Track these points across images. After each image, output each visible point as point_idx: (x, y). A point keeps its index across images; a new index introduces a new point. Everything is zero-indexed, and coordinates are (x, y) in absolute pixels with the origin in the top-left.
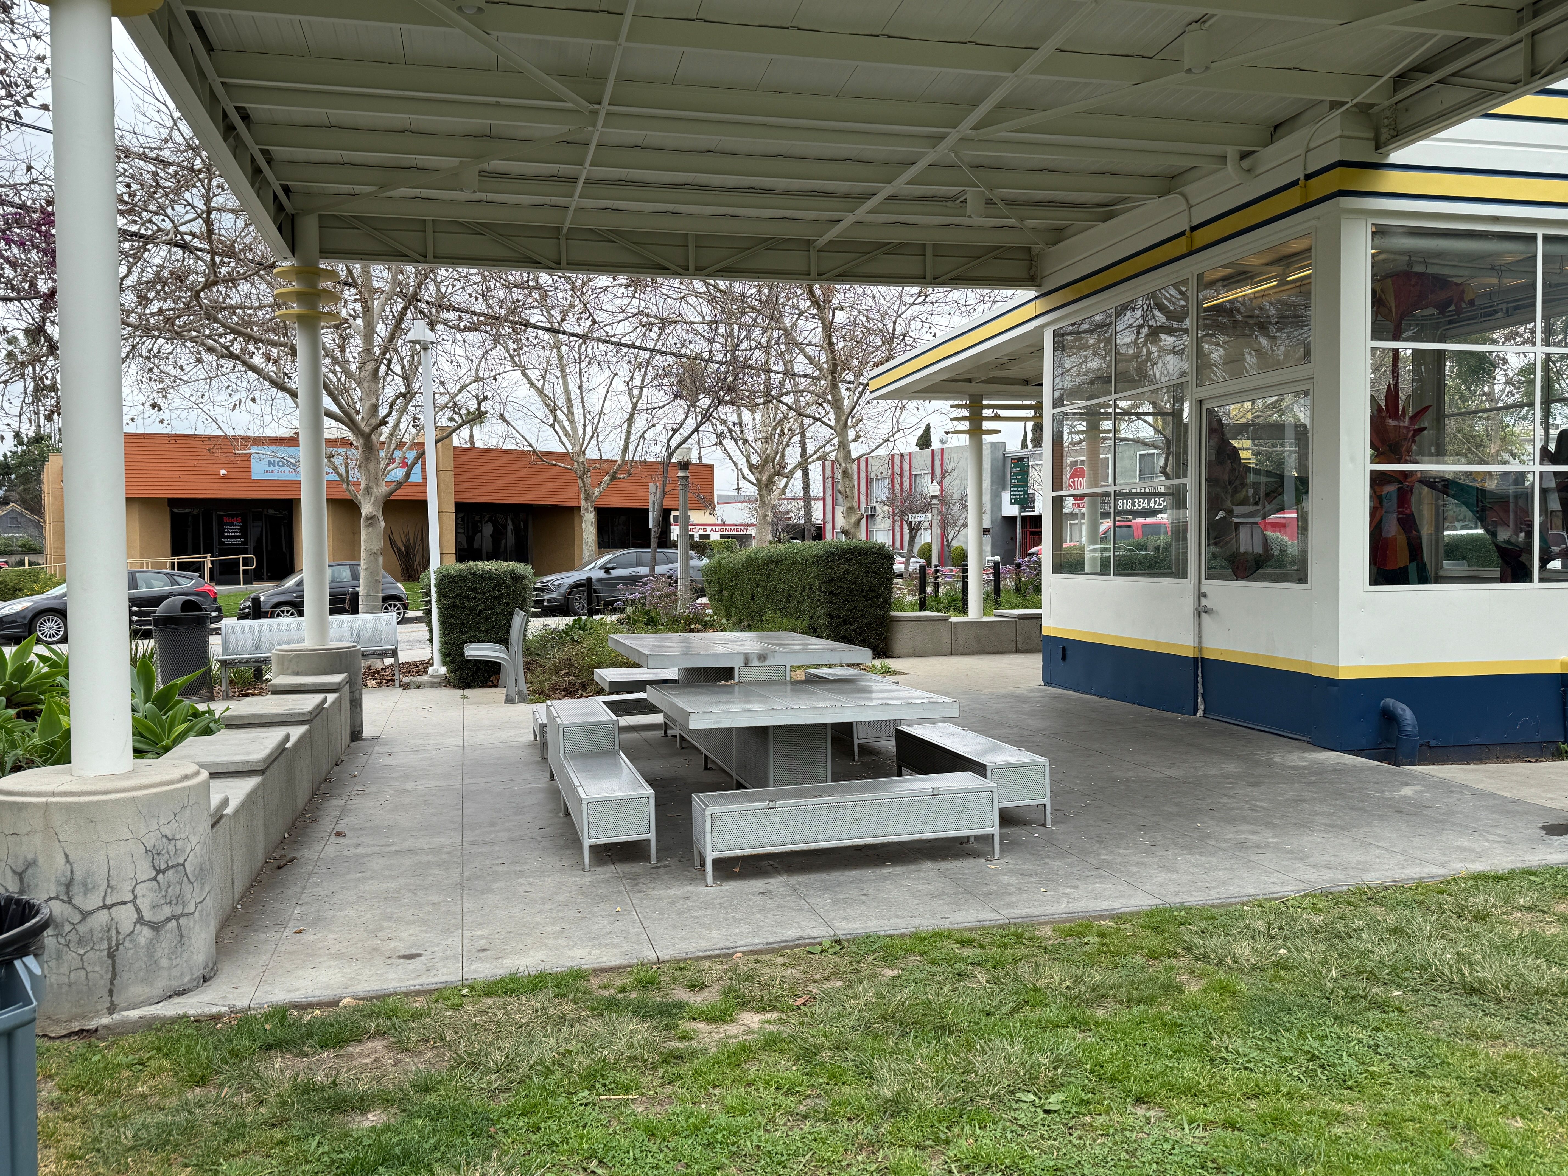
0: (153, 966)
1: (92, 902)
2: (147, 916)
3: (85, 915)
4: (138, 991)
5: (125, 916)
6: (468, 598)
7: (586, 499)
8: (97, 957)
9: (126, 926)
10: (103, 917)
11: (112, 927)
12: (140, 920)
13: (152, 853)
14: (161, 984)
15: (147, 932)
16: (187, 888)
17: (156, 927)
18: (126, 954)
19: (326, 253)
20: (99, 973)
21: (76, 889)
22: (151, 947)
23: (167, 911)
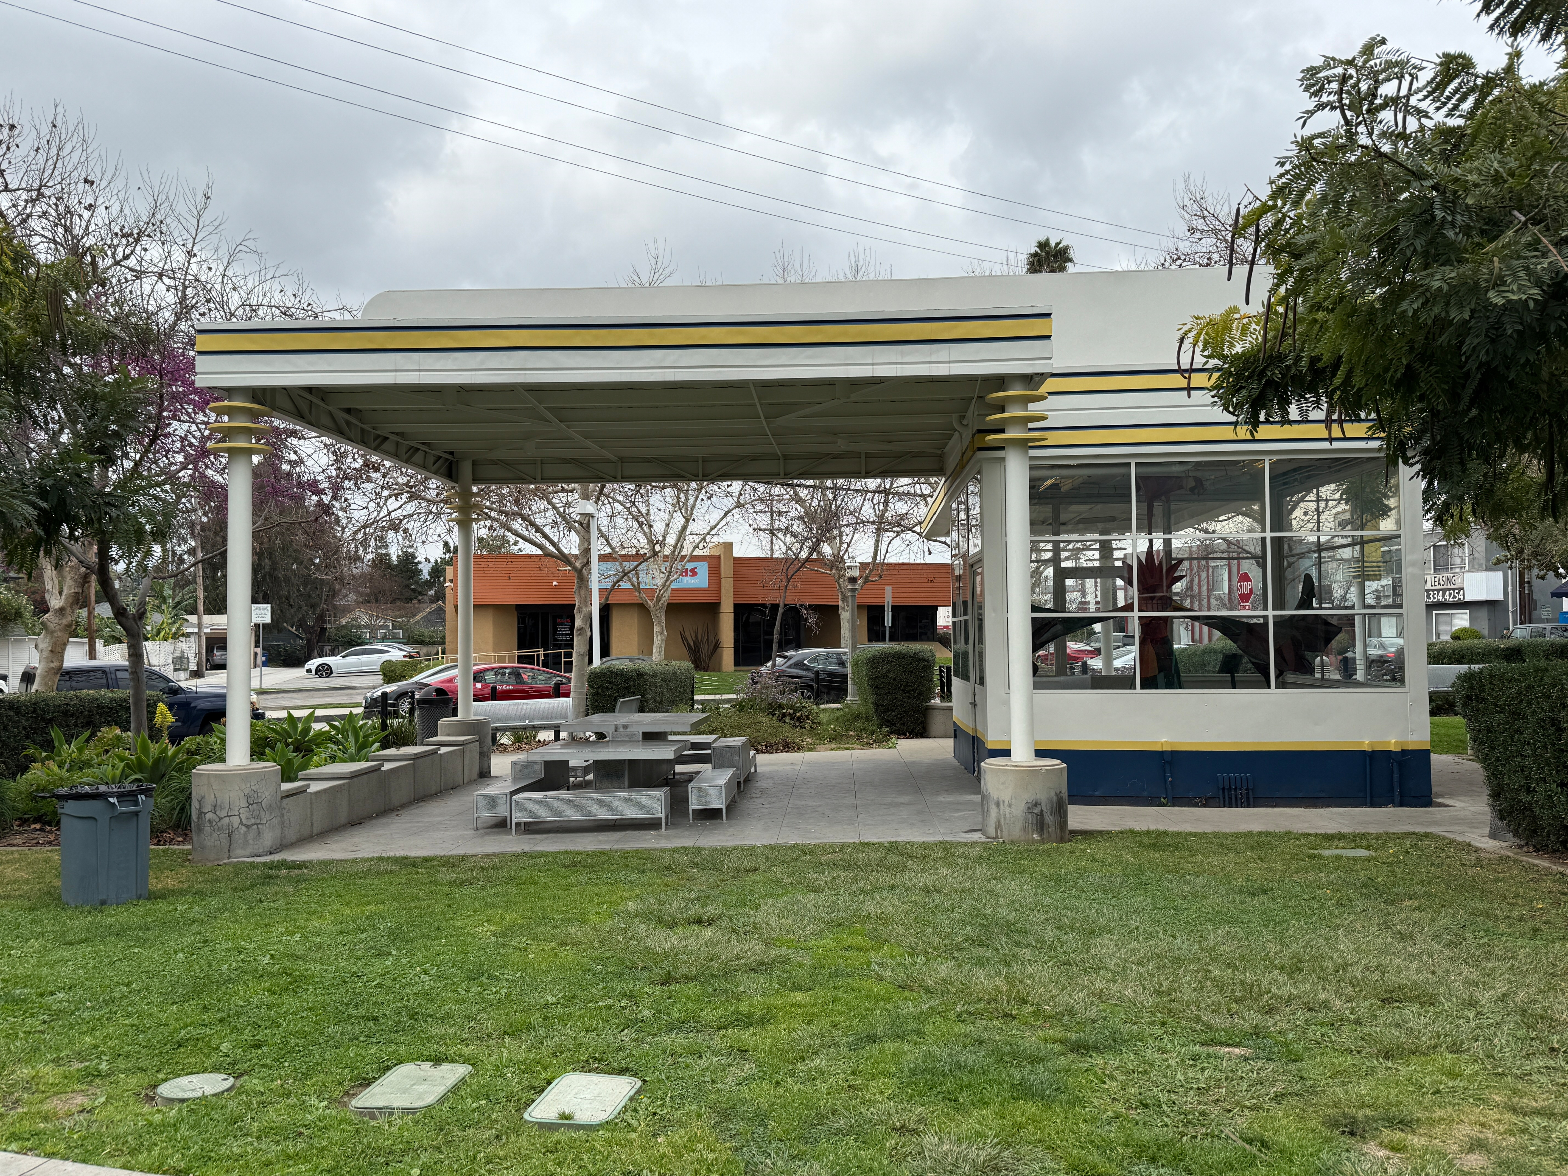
0: (246, 843)
1: (223, 814)
2: (244, 822)
3: (220, 819)
4: (239, 852)
5: (235, 821)
6: (607, 688)
7: (843, 600)
8: (224, 836)
9: (236, 825)
10: (227, 820)
11: (230, 824)
12: (241, 823)
13: (247, 797)
14: (249, 851)
15: (244, 828)
16: (262, 813)
17: (247, 827)
18: (236, 836)
19: (476, 481)
20: (225, 842)
21: (218, 808)
22: (245, 834)
23: (253, 821)
